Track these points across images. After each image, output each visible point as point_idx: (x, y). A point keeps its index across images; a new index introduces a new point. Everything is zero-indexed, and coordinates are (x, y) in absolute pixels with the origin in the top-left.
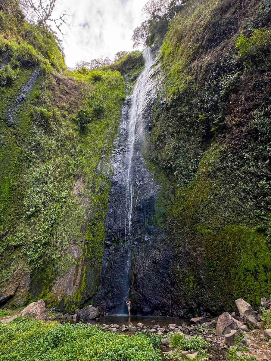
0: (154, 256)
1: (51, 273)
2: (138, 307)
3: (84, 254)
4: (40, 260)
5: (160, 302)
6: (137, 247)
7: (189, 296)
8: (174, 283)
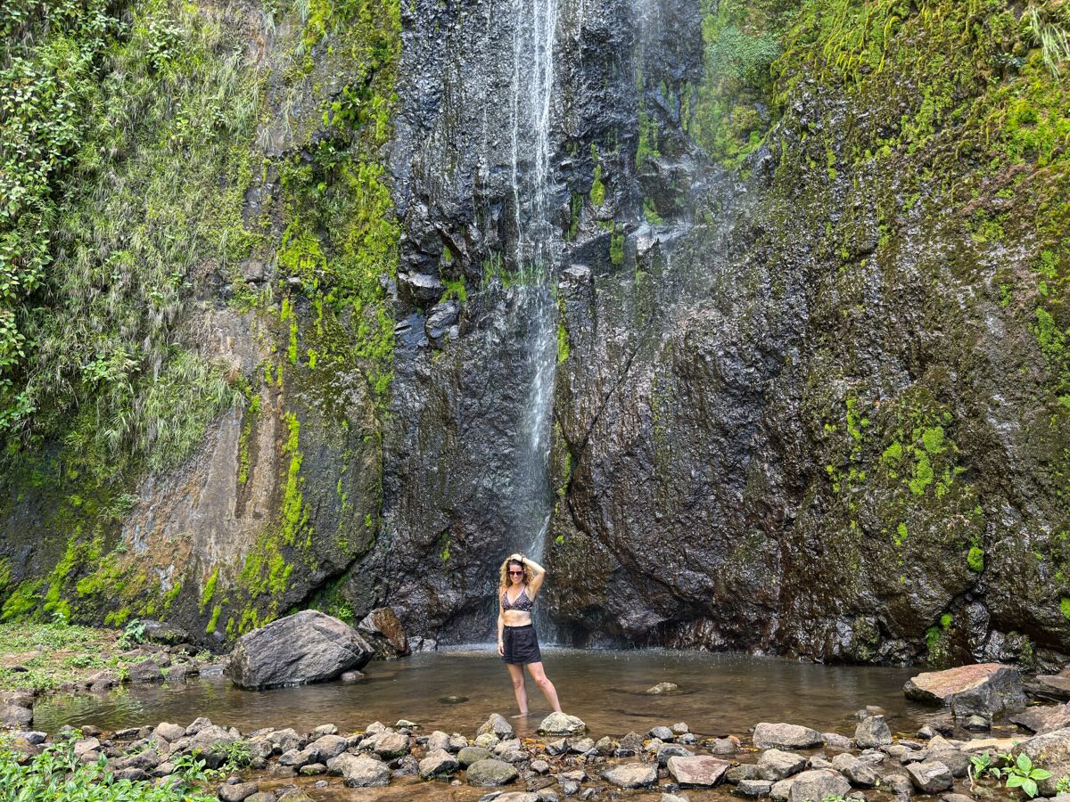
0: (687, 337)
1: (103, 458)
2: (592, 610)
3: (282, 349)
4: (21, 389)
5: (715, 580)
6: (586, 290)
7: (898, 543)
8: (806, 476)
